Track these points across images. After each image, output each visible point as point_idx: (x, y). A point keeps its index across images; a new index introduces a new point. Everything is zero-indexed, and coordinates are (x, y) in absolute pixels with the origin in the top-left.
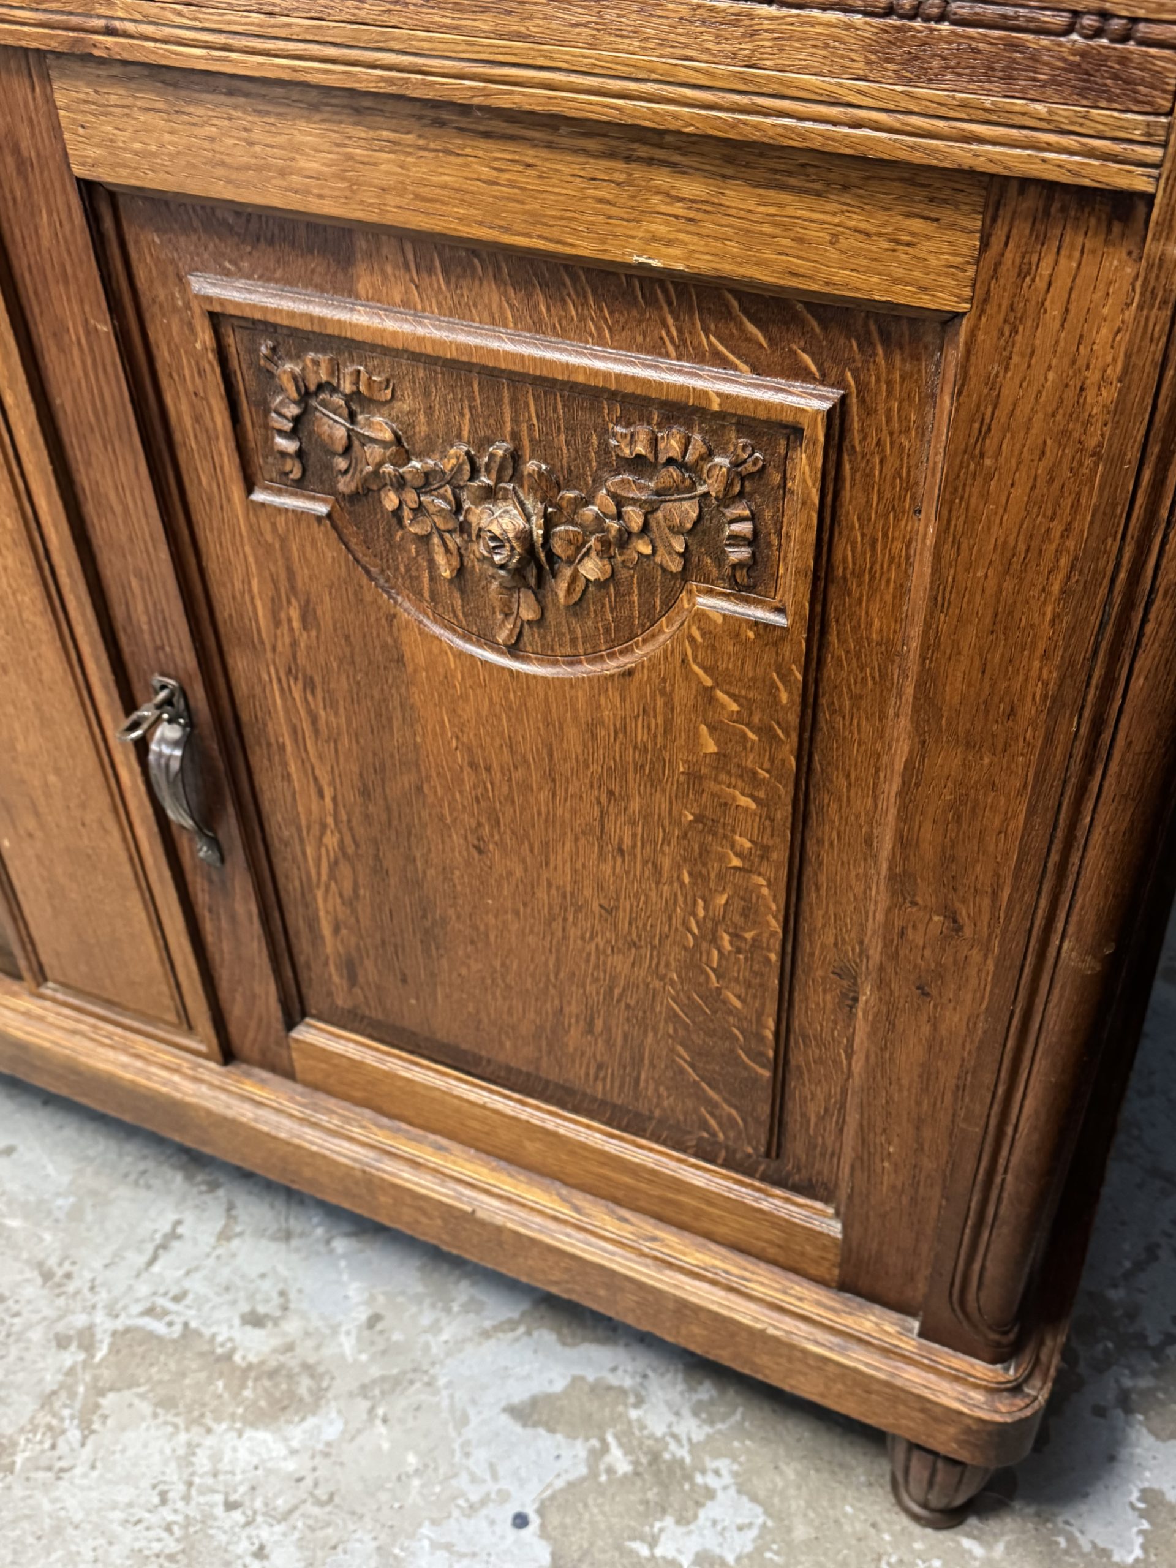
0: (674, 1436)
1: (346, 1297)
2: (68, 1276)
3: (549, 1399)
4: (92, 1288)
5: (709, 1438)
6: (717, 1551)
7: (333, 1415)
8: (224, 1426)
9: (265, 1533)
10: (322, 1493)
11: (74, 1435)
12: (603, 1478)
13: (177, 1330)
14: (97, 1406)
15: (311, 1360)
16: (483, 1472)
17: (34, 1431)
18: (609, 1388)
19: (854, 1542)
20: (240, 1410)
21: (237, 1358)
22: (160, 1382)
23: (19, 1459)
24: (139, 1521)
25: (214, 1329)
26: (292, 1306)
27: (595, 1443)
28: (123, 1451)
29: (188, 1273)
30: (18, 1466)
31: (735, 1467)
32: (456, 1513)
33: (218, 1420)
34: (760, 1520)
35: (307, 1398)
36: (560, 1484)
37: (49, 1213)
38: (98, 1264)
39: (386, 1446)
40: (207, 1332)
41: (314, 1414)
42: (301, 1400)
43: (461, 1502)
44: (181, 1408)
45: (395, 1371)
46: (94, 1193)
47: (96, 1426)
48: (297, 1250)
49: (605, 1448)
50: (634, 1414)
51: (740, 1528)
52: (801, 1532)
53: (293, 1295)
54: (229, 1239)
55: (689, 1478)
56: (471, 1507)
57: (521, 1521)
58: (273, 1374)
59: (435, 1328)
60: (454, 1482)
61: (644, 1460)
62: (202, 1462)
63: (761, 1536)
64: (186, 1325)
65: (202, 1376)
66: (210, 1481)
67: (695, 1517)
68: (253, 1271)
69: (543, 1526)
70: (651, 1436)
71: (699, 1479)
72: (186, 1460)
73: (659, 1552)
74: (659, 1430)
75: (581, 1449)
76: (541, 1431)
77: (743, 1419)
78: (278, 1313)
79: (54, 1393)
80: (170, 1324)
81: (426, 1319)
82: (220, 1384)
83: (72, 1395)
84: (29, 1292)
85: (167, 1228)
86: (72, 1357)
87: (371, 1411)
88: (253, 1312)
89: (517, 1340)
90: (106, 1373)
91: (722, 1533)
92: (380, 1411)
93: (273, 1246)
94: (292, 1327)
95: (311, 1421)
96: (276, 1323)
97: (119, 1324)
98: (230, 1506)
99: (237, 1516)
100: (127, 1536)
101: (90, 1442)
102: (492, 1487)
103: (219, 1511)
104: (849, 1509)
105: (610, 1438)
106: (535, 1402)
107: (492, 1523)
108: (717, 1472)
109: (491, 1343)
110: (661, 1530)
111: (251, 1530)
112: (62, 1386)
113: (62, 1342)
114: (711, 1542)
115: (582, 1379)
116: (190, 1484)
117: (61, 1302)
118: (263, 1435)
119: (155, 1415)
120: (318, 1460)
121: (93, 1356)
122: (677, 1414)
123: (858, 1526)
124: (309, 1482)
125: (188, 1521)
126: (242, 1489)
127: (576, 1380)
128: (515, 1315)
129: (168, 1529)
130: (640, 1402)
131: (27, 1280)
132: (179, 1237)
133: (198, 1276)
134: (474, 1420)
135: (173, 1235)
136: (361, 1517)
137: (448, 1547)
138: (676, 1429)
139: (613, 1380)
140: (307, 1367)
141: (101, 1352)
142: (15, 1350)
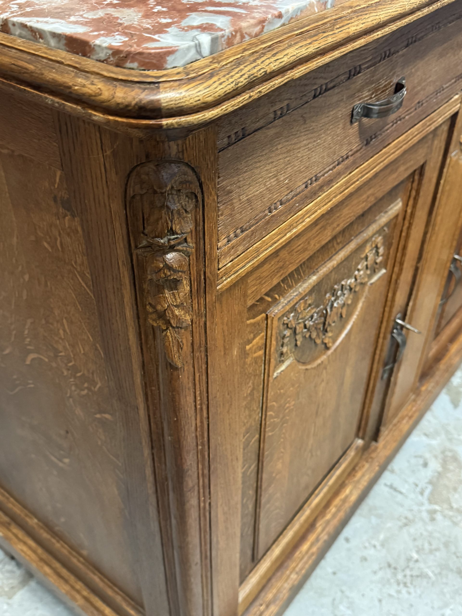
2: (406, 518)
3: (451, 400)
4: (411, 511)
14: (457, 509)
21: (439, 470)
25: (429, 476)
26: (420, 455)
29: (407, 482)
37: (378, 525)
38: (401, 509)
40: (430, 478)
46: (370, 510)
53: (416, 454)
58: (444, 461)
64: (427, 483)
78: (423, 459)
79: (452, 521)
80: (427, 488)
81: (426, 423)
82: (448, 475)
83: (453, 516)
85: (387, 488)
88: (422, 465)
90: (444, 506)
96: (427, 459)
97: (426, 502)
106: (452, 403)
112: (450, 519)
117: (416, 521)
121: (438, 510)
131: (408, 531)
132: (391, 484)
133: (408, 480)
134: (458, 416)
135: (391, 487)
140: (443, 452)
141: (437, 507)
142: (436, 535)
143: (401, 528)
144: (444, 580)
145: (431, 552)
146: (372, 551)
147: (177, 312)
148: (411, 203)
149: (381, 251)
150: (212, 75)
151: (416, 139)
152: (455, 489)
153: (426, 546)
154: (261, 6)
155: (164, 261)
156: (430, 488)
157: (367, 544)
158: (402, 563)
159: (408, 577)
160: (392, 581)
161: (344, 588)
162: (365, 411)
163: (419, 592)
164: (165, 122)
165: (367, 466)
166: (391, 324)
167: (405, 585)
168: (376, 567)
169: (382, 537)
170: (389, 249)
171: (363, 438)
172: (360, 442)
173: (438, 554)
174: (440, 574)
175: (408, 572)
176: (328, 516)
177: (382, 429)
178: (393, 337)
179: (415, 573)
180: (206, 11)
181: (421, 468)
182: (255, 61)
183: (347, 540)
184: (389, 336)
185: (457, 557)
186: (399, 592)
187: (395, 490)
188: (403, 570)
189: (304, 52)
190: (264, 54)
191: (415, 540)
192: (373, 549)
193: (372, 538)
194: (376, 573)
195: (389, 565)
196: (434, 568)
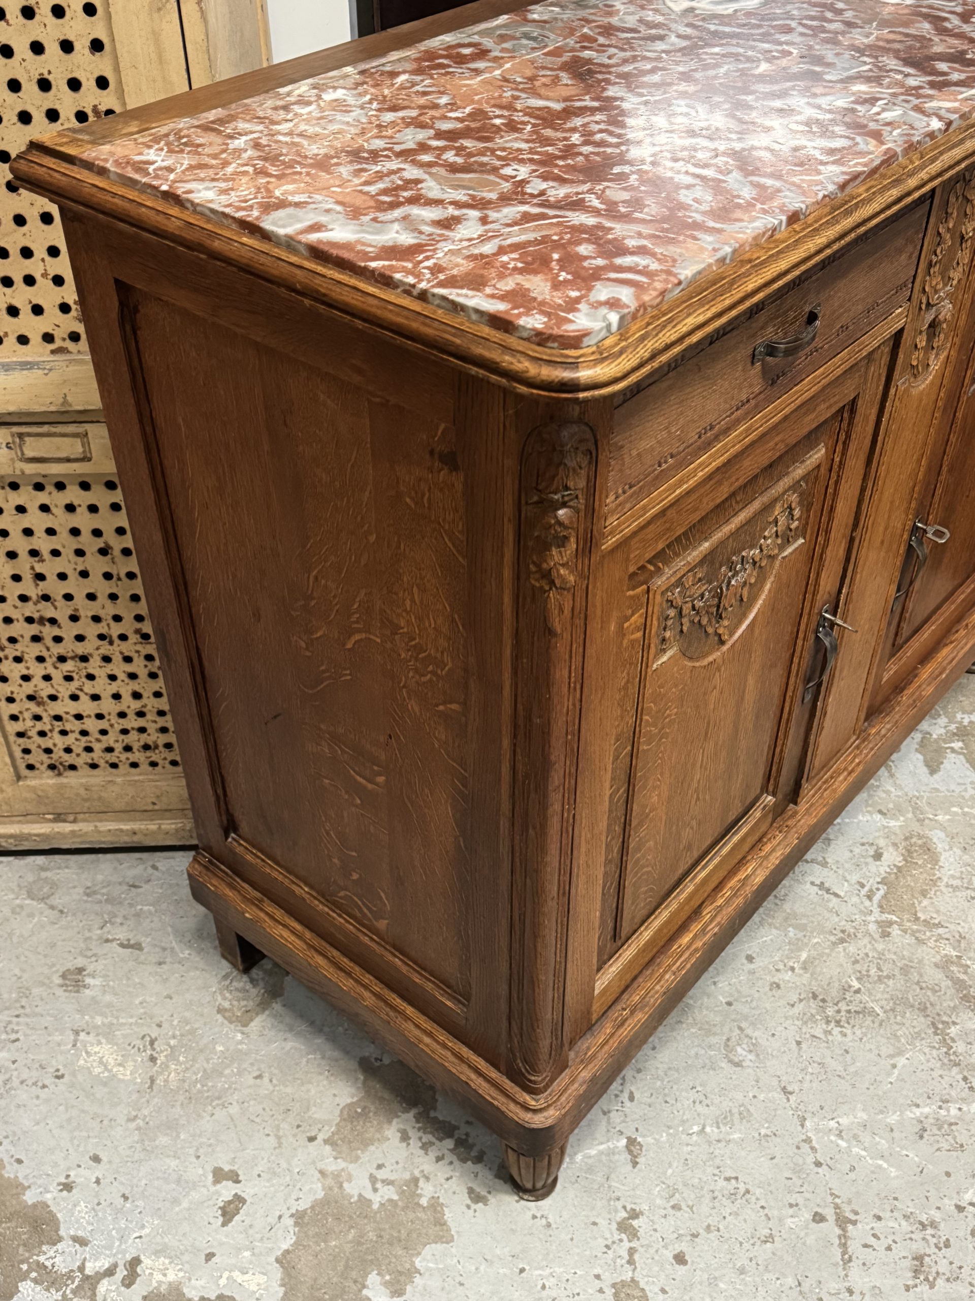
0: (946, 727)
1: (867, 822)
2: (843, 932)
3: (926, 761)
4: (852, 921)
5: (947, 717)
7: (932, 833)
8: (937, 872)
11: (940, 930)
12: (965, 751)
13: (882, 886)
14: (925, 921)
15: (903, 837)
16: (962, 787)
17: (938, 946)
18: (922, 742)
20: (929, 865)
21: (900, 865)
22: (912, 895)
23: (955, 953)
25: (882, 872)
26: (871, 841)
27: (947, 751)
28: (949, 911)
29: (847, 881)
31: (961, 712)
33: (934, 874)
35: (924, 840)
36: (967, 764)
37: (798, 939)
38: (837, 919)
39: (948, 817)
40: (884, 875)
41: (931, 840)
42: (924, 843)
44: (927, 887)
45: (910, 809)
46: (786, 919)
47: (936, 921)
48: (837, 837)
49: (951, 748)
50: (935, 737)
53: (864, 840)
54: (827, 863)
58: (910, 852)
59: (888, 792)
60: (966, 798)
61: (957, 738)
64: (879, 883)
65: (909, 878)
68: (849, 855)
70: (946, 733)
71: (965, 724)
72: (955, 888)
74: (943, 730)
75: (951, 756)
76: (942, 766)
78: (874, 848)
79: (917, 938)
80: (878, 889)
81: (883, 795)
82: (914, 872)
83: (919, 931)
84: (852, 949)
85: (816, 888)
86: (895, 931)
87: (930, 820)
88: (874, 857)
89: (896, 767)
90: (906, 915)
92: (931, 816)
93: (832, 846)
94: (882, 842)
95: (935, 840)
96: (878, 848)
97: (876, 910)
101: (944, 924)
105: (946, 746)
106: (927, 766)
108: (962, 718)
109: (897, 775)
112: (912, 934)
113: (885, 935)
115: (917, 749)
116: (967, 888)
117: (859, 935)
118: (942, 858)
119: (931, 898)
120: (955, 841)
121: (894, 922)
122: (935, 724)
124: (966, 845)
126: (969, 868)
127: (918, 751)
130: (929, 734)
131: (844, 949)
132: (822, 883)
133: (848, 877)
134: (936, 786)
135: (821, 886)
138: (942, 726)
139: (919, 740)
140: (907, 839)
141: (894, 918)
142: (891, 957)
143: (834, 945)
144: (899, 1019)
145: (881, 979)
146: (788, 976)
147: (562, 572)
148: (839, 448)
149: (797, 513)
150: (621, 352)
151: (839, 371)
152: (924, 893)
153: (873, 971)
154: (662, 271)
155: (556, 517)
156: (883, 890)
157: (781, 966)
158: (834, 993)
159: (843, 1013)
160: (818, 1017)
161: (744, 1025)
162: (778, 750)
163: (859, 1033)
164: (581, 395)
165: (780, 837)
166: (815, 619)
167: (838, 1023)
168: (794, 998)
169: (804, 956)
170: (808, 511)
171: (774, 794)
172: (769, 799)
173: (891, 982)
174: (893, 1010)
175: (843, 1006)
176: (720, 902)
177: (805, 785)
178: (817, 637)
179: (852, 1008)
180: (609, 279)
181: (870, 860)
182: (657, 335)
183: (750, 959)
184: (811, 638)
185: (921, 987)
186: (828, 1033)
187: (828, 891)
188: (836, 1004)
189: (702, 319)
190: (664, 327)
191: (856, 962)
192: (790, 973)
193: (789, 958)
194: (793, 1006)
195: (815, 996)
196: (884, 1002)
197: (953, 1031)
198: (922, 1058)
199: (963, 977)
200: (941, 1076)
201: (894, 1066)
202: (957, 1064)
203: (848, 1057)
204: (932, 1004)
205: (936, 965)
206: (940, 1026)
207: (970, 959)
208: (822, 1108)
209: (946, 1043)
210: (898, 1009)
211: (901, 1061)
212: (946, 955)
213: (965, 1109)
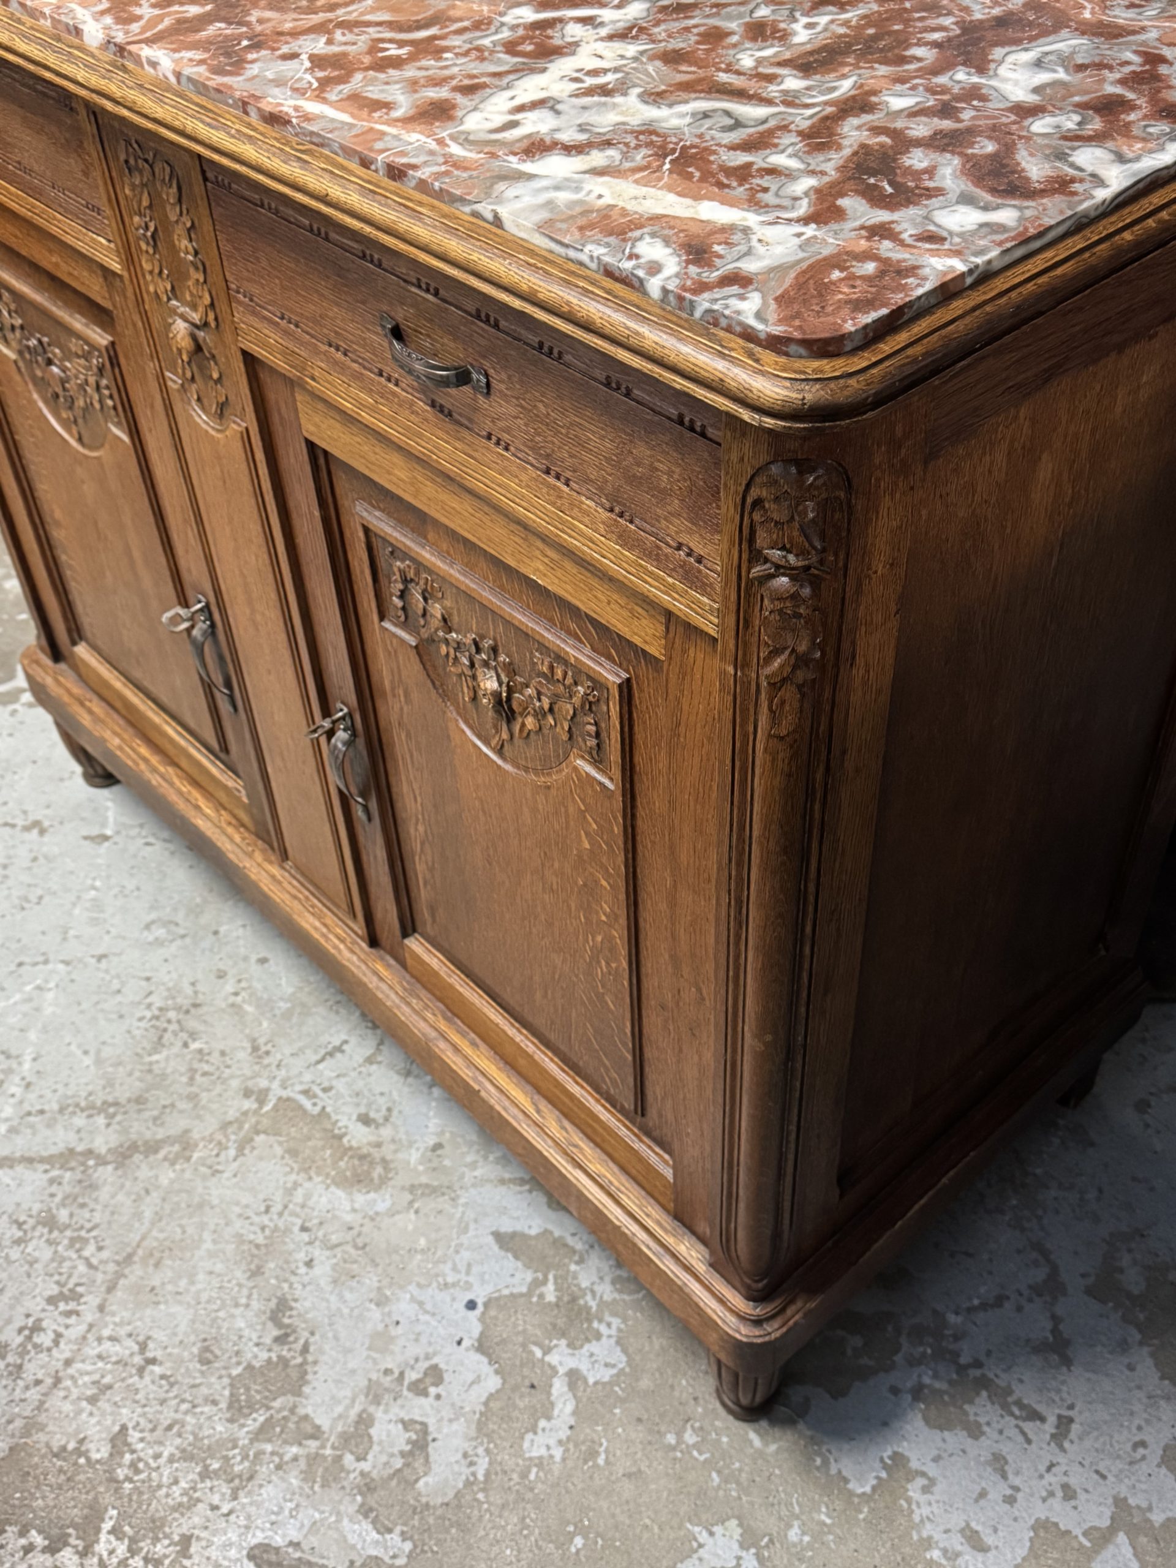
0: (593, 1292)
1: (427, 1126)
2: (267, 1053)
3: (524, 1236)
4: (278, 1066)
5: (614, 1300)
6: (585, 1372)
7: (388, 1197)
8: (320, 1179)
9: (317, 1252)
10: (360, 1242)
11: (232, 1152)
12: (535, 1299)
13: (317, 1110)
14: (252, 1140)
15: (389, 1157)
16: (462, 1267)
17: (210, 1141)
18: (566, 1245)
19: (676, 1403)
20: (333, 1173)
21: (345, 1140)
22: (294, 1138)
23: (196, 1156)
24: (248, 1218)
25: (339, 1117)
26: (392, 1120)
27: (540, 1275)
28: (256, 1172)
29: (338, 1076)
30: (194, 1159)
31: (622, 1326)
32: (435, 1285)
33: (318, 1174)
34: (621, 1366)
35: (376, 1181)
36: (506, 1292)
37: (272, 1009)
38: (287, 1051)
39: (410, 1227)
40: (334, 1117)
41: (376, 1191)
42: (372, 1180)
43: (440, 1280)
44: (300, 1159)
45: (436, 1183)
46: (303, 1005)
47: (246, 1151)
48: (410, 1085)
49: (545, 1282)
50: (573, 1267)
51: (607, 1365)
52: (645, 1383)
53: (395, 1113)
54: (371, 1063)
55: (589, 1321)
56: (446, 1284)
57: (471, 1305)
58: (362, 1157)
59: (473, 1166)
60: (441, 1266)
61: (566, 1299)
62: (299, 1196)
63: (618, 1375)
64: (324, 1108)
65: (320, 1143)
66: (298, 1209)
67: (582, 1346)
68: (378, 1090)
69: (483, 1314)
70: (578, 1286)
71: (595, 1324)
73: (547, 1358)
74: (585, 1284)
75: (529, 1276)
76: (510, 1255)
77: (643, 1299)
78: (381, 1121)
79: (230, 1123)
80: (315, 1104)
81: (469, 1159)
82: (328, 1152)
83: (240, 1128)
84: (242, 1055)
85: (337, 1043)
86: (249, 1104)
87: (411, 1203)
88: (367, 1115)
89: (521, 1193)
90: (265, 1121)
91: (593, 1363)
92: (416, 1205)
93: (396, 1077)
94: (386, 1132)
95: (372, 1195)
96: (377, 1128)
97: (285, 1094)
98: (304, 1229)
99: (305, 1237)
100: (238, 1225)
101: (241, 1159)
102: (463, 1277)
103: (296, 1229)
104: (684, 1382)
105: (551, 1277)
106: (514, 1235)
107: (454, 1299)
108: (609, 1325)
109: (503, 1189)
110: (556, 1346)
111: (310, 1248)
112: (237, 1120)
113: (247, 1093)
114: (584, 1367)
115: (551, 1233)
116: (286, 1207)
117: (257, 1068)
118: (340, 1193)
119: (283, 1158)
120: (366, 1221)
121: (261, 1108)
122: (601, 1278)
123: (685, 1395)
124: (355, 1232)
125: (276, 1229)
126: (315, 1221)
127: (546, 1232)
128: (527, 1177)
129: (263, 1228)
130: (580, 1262)
131: (244, 1048)
132: (343, 1052)
133: (343, 1080)
134: (471, 1233)
135: (339, 1049)
136: (377, 1265)
137: (421, 1304)
138: (596, 1288)
139: (570, 1241)
140: (384, 1161)
141: (267, 1108)
142: (219, 1089)
143: (254, 1040)
144: (137, 1074)
145: (193, 1071)
146: (230, 988)
152: (293, 1154)
153: (206, 1069)
156: (312, 1110)
157: (244, 984)
158: (192, 1024)
159: (165, 1025)
160: (170, 1002)
161: (188, 940)
163: (137, 1032)
168: (203, 989)
169: (249, 1008)
173: (184, 1079)
174: (150, 1071)
175: (174, 1027)
179: (168, 1036)
183: (263, 961)
185: (165, 1107)
186: (149, 1006)
188: (179, 1022)
191: (223, 1053)
192: (232, 990)
193: (251, 995)
194: (193, 984)
195: (196, 1006)
196: (162, 1065)
197: (101, 1120)
198: (83, 1081)
199: (161, 1154)
200: (55, 1091)
201: (86, 1053)
202: (61, 1110)
203: (114, 1016)
204: (139, 1111)
205: (187, 1131)
206: (111, 1110)
207: (183, 1170)
208: (72, 981)
209: (91, 1109)
210: (149, 1077)
211: (88, 1061)
212: (196, 1145)
213: (12, 1101)
